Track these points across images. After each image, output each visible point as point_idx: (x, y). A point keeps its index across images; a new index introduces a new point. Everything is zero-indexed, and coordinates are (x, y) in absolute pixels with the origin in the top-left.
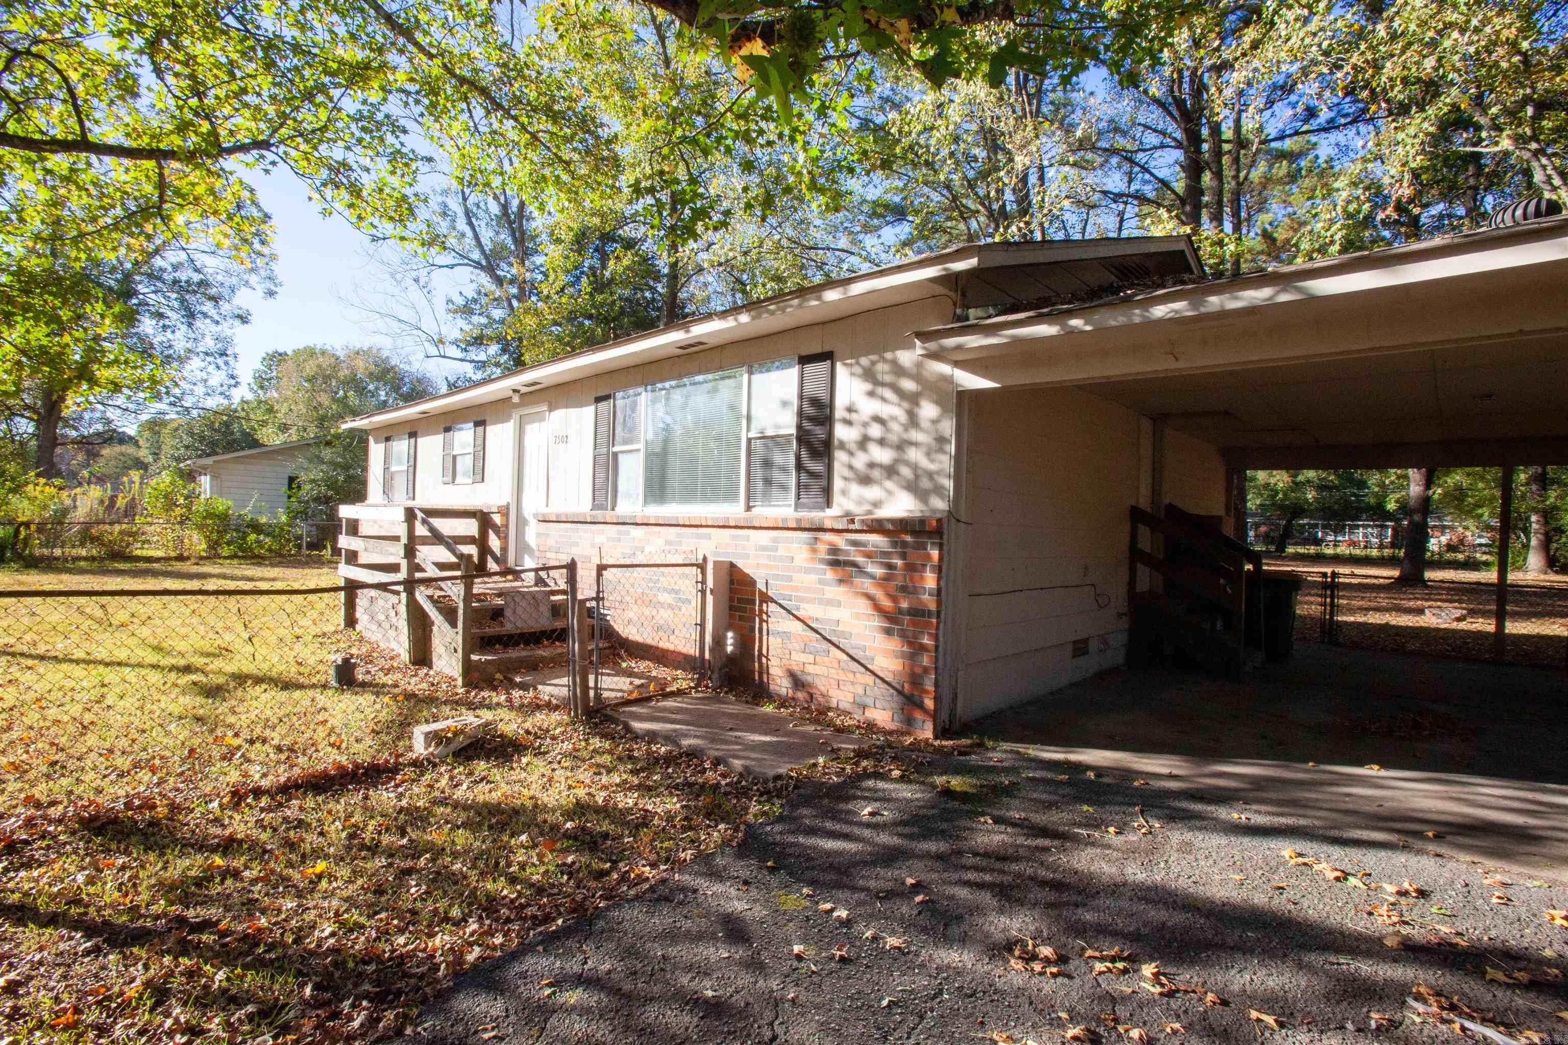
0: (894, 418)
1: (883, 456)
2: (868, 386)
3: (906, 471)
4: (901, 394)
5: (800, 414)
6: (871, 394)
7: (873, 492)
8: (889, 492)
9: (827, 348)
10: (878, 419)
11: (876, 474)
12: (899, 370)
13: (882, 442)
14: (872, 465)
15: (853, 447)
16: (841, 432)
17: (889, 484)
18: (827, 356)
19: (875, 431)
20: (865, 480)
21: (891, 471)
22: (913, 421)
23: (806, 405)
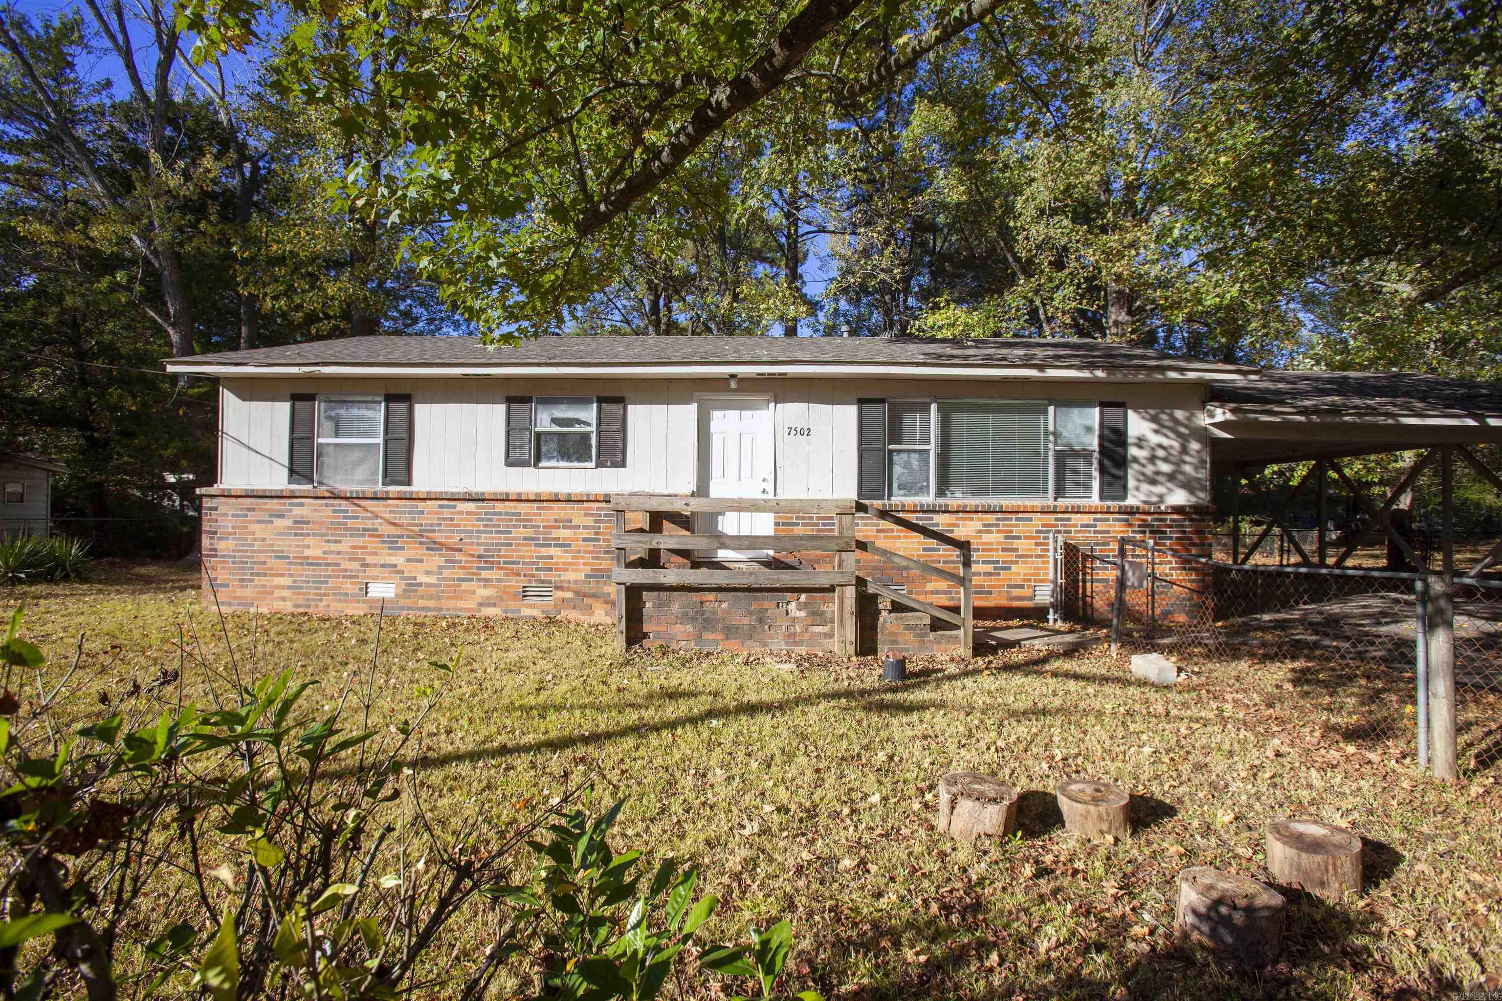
0: (1171, 447)
1: (1165, 468)
2: (1154, 426)
3: (1180, 477)
4: (1179, 435)
5: (1101, 437)
6: (1156, 432)
7: (1159, 489)
8: (1170, 490)
9: (1120, 400)
10: (1161, 446)
11: (1160, 478)
12: (1176, 421)
13: (1165, 460)
14: (1158, 473)
15: (1143, 461)
16: (1133, 451)
17: (1170, 485)
18: (1122, 405)
19: (1161, 453)
20: (1153, 482)
21: (1171, 477)
22: (1184, 450)
23: (1106, 432)
